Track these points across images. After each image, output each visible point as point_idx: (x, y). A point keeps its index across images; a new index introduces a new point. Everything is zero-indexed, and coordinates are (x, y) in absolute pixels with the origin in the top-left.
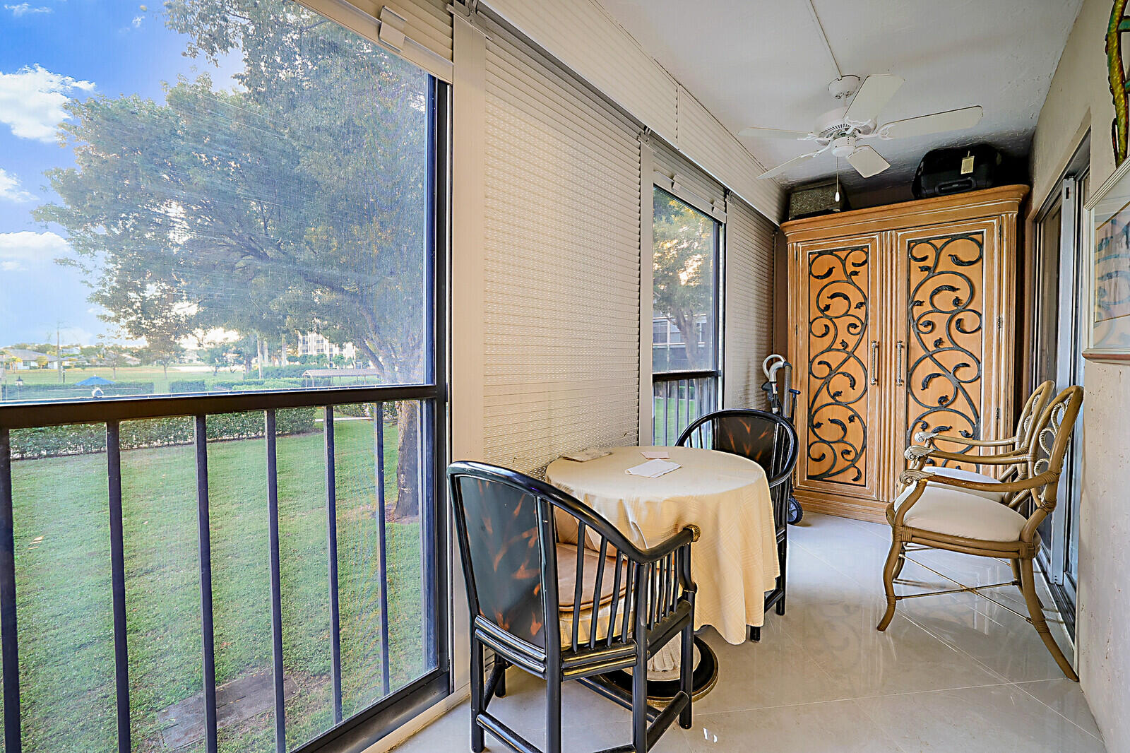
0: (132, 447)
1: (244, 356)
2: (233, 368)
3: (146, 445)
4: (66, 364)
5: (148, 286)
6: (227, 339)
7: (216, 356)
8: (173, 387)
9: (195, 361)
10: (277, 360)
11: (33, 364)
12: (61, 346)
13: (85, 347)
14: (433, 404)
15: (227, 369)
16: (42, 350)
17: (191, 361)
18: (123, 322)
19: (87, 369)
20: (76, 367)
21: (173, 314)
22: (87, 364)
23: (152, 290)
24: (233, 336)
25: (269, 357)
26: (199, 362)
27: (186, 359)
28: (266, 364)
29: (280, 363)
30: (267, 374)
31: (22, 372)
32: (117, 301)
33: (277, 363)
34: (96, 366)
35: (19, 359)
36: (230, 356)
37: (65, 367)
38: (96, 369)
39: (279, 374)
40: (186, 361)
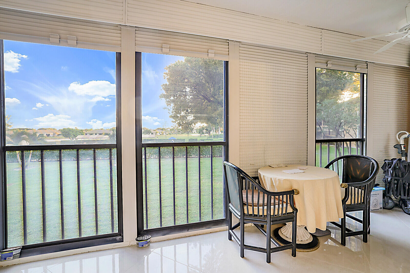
0: (179, 157)
1: (208, 131)
2: (205, 135)
3: (182, 157)
4: (167, 133)
5: (182, 112)
6: (204, 125)
7: (201, 131)
8: (190, 140)
9: (196, 132)
10: (218, 132)
11: (161, 133)
12: (166, 128)
13: (171, 129)
14: (225, 147)
15: (204, 135)
16: (162, 130)
17: (195, 132)
18: (177, 123)
19: (171, 135)
20: (169, 134)
21: (187, 119)
22: (171, 133)
23: (183, 113)
24: (205, 125)
25: (215, 131)
26: (197, 133)
27: (193, 132)
28: (214, 133)
29: (219, 133)
30: (215, 136)
31: (159, 135)
32: (175, 117)
33: (218, 133)
34: (173, 134)
35: (158, 132)
36: (204, 131)
37: (167, 134)
38: (173, 135)
39: (218, 137)
40: (194, 133)
